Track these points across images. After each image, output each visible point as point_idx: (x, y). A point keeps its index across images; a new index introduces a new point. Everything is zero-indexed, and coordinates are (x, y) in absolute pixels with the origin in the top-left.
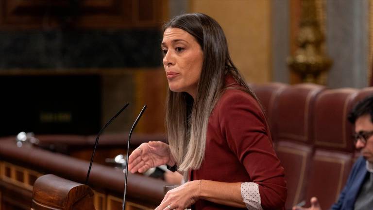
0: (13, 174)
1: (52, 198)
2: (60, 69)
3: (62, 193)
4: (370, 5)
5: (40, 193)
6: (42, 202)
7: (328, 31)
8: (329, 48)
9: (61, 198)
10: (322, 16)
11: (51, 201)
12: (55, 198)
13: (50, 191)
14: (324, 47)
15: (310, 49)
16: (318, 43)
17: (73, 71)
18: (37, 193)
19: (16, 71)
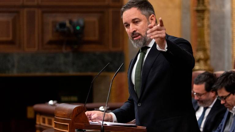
0: (46, 121)
1: (65, 113)
2: (71, 73)
3: (70, 110)
4: (233, 41)
5: (58, 112)
6: (60, 116)
7: (211, 54)
8: (211, 62)
9: (69, 113)
10: (208, 46)
11: (64, 115)
12: (66, 113)
13: (64, 110)
14: (209, 62)
15: (202, 62)
16: (206, 60)
17: (79, 74)
18: (57, 112)
19: (49, 74)
